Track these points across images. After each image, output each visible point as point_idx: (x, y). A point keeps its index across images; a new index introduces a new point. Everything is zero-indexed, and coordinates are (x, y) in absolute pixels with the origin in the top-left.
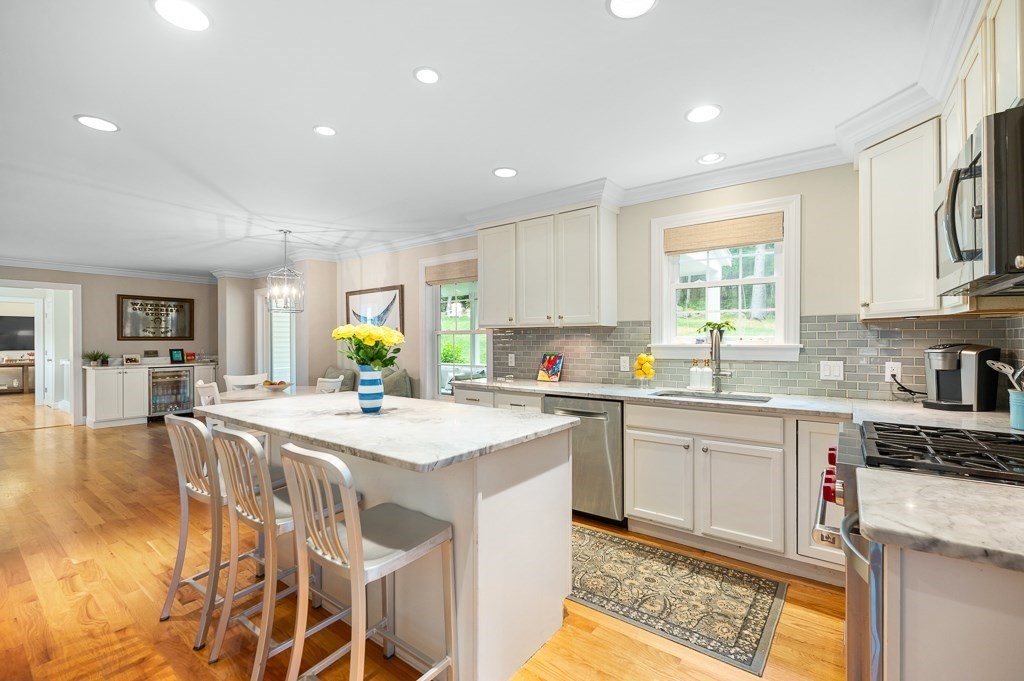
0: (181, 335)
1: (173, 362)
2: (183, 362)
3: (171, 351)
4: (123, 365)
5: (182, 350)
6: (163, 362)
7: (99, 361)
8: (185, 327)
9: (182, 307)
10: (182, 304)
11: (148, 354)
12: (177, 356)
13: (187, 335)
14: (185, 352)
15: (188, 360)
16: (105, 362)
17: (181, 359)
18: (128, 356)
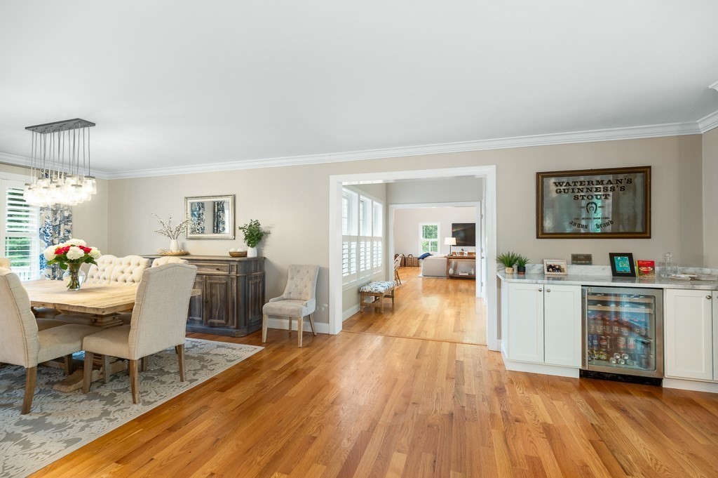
0: (629, 229)
1: (615, 278)
2: (632, 275)
3: (612, 256)
4: (544, 275)
5: (630, 256)
7: (515, 267)
8: (635, 215)
9: (630, 181)
10: (632, 176)
11: (577, 260)
12: (623, 265)
13: (639, 229)
14: (636, 259)
15: (641, 273)
16: (521, 270)
17: (628, 270)
18: (552, 263)
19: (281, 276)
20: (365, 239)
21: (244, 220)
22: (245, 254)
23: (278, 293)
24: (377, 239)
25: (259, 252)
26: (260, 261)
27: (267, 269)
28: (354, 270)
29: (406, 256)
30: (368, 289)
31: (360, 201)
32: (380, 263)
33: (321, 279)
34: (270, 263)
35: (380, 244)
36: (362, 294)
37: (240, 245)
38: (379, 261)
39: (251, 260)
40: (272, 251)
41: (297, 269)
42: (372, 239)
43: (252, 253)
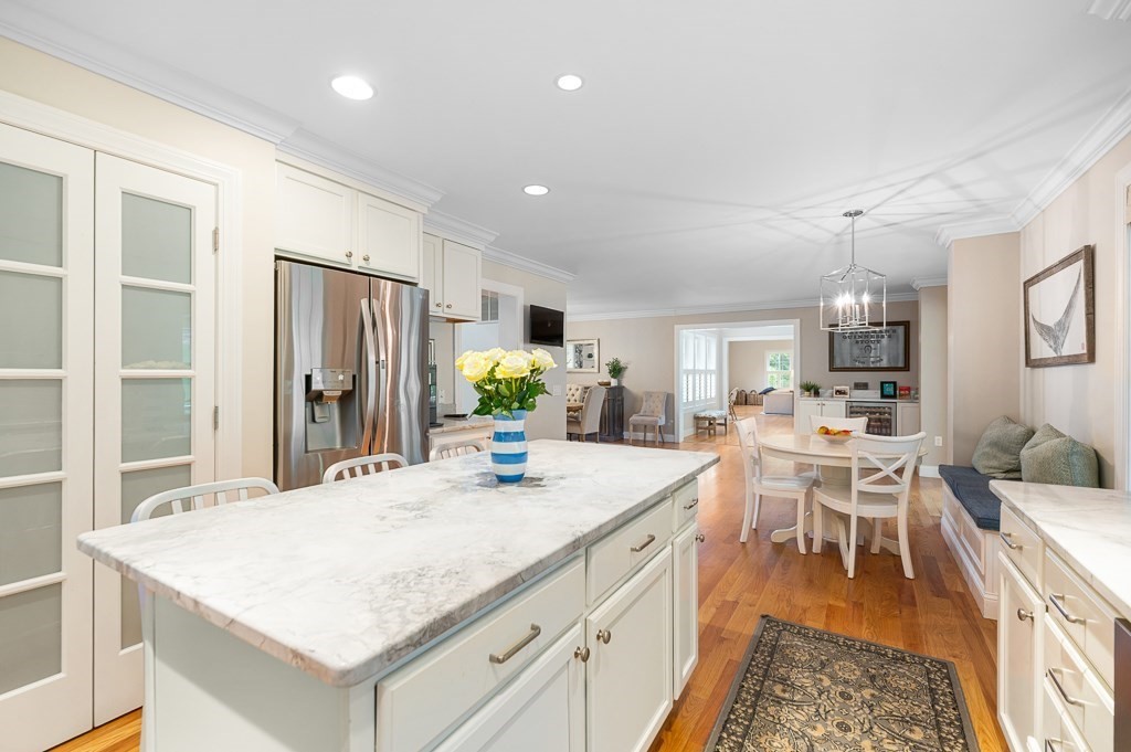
0: (893, 365)
1: (883, 396)
2: (894, 397)
3: (882, 383)
4: (832, 396)
5: (895, 383)
6: (872, 396)
7: (812, 391)
8: (898, 354)
9: (894, 331)
10: (895, 327)
11: (858, 386)
12: (889, 390)
13: (901, 364)
14: (898, 385)
15: (900, 395)
16: (817, 394)
17: (892, 393)
18: (838, 388)
19: (636, 400)
20: (700, 372)
21: (607, 358)
22: (609, 384)
23: (635, 411)
24: (711, 372)
25: (619, 382)
26: (620, 389)
27: (624, 394)
28: (690, 399)
29: (748, 392)
30: (703, 414)
31: (695, 338)
32: (713, 395)
33: (669, 402)
34: (628, 391)
35: (714, 377)
36: (697, 418)
37: (605, 377)
38: (713, 393)
39: (615, 388)
40: (628, 381)
41: (649, 395)
42: (706, 372)
43: (614, 383)
